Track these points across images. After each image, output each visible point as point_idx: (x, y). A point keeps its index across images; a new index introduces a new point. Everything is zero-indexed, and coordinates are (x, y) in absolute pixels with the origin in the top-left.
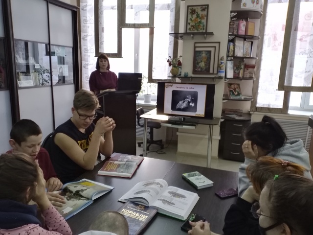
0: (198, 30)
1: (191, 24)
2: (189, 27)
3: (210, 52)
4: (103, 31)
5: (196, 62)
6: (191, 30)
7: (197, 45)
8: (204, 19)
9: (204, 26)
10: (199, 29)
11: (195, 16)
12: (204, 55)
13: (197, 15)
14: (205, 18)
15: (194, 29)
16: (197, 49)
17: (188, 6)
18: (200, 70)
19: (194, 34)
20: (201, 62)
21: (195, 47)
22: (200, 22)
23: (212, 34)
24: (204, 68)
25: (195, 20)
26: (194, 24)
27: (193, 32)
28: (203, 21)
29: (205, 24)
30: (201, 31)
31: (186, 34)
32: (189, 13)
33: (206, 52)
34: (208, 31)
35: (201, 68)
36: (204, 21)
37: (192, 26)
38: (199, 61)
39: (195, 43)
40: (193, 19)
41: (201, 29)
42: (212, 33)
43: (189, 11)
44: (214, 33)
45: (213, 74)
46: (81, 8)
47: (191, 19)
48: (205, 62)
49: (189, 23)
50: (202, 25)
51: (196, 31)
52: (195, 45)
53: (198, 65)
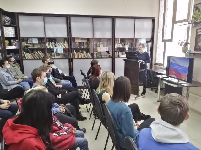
0: (198, 21)
2: (193, 19)
5: (197, 42)
6: (194, 21)
7: (199, 31)
11: (197, 11)
13: (199, 10)
16: (199, 34)
17: (195, 6)
18: (198, 48)
21: (197, 32)
25: (197, 14)
26: (196, 17)
32: (194, 10)
35: (200, 47)
37: (195, 19)
38: (199, 42)
39: (197, 30)
43: (195, 8)
47: (195, 14)
49: (193, 17)
50: (200, 17)
51: (196, 22)
52: (197, 31)
53: (198, 44)
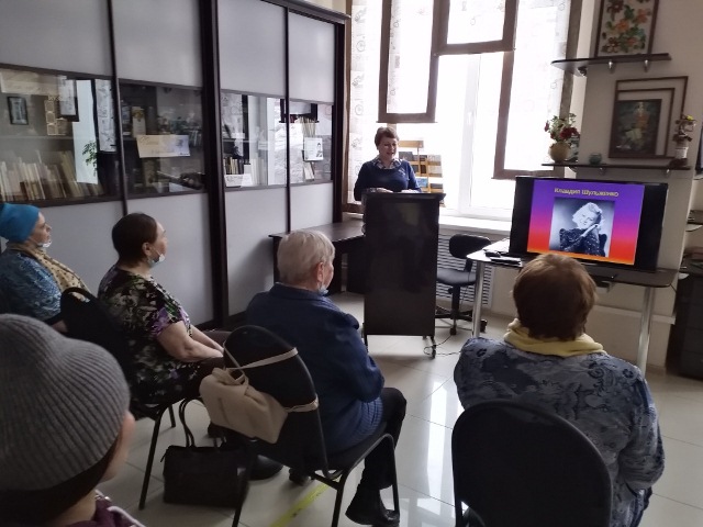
0: (627, 51)
1: (609, 37)
2: (603, 42)
3: (658, 102)
4: (397, 64)
5: (620, 128)
6: (609, 50)
7: (623, 86)
8: (644, 21)
9: (643, 39)
10: (630, 48)
11: (620, 16)
12: (641, 110)
13: (626, 13)
14: (649, 18)
15: (616, 49)
16: (623, 97)
19: (616, 60)
20: (633, 127)
21: (618, 92)
22: (634, 30)
23: (665, 57)
24: (641, 143)
25: (621, 25)
26: (617, 36)
27: (613, 54)
28: (641, 26)
29: (647, 34)
30: (635, 52)
31: (595, 59)
32: (605, 9)
33: (647, 104)
34: (656, 51)
35: (633, 144)
36: (645, 27)
37: (611, 41)
38: (627, 127)
39: (618, 82)
40: (614, 24)
41: (636, 47)
42: (667, 54)
43: (607, 4)
44: (672, 55)
45: (664, 157)
46: (353, 17)
47: (609, 25)
48: (643, 129)
49: (604, 35)
50: (638, 37)
51: (622, 53)
52: (617, 86)
53: (625, 135)
